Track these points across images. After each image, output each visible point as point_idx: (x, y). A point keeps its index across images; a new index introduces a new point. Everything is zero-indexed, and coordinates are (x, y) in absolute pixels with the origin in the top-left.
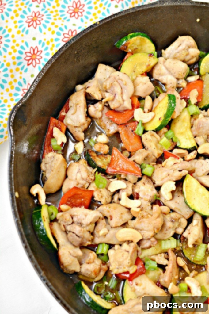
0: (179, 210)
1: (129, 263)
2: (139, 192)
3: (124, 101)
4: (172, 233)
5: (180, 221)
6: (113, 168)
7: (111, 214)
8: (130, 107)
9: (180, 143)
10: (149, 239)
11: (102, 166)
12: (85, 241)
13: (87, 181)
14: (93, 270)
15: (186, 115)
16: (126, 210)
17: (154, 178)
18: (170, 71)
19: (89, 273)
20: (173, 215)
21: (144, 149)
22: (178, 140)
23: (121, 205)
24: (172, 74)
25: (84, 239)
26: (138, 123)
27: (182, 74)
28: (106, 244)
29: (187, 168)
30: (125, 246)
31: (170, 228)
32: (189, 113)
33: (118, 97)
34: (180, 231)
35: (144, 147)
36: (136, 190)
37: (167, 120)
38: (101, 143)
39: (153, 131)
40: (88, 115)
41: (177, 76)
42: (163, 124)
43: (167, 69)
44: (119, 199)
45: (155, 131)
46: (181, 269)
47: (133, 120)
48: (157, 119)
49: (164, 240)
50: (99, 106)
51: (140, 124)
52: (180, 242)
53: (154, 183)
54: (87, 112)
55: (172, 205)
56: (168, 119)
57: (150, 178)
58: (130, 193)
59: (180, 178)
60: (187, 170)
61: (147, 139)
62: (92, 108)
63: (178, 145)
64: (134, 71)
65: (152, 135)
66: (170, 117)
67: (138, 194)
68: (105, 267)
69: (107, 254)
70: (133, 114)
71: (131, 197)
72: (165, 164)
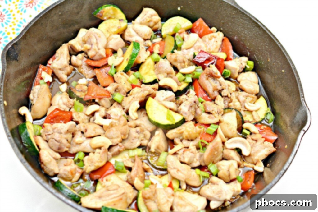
0: (143, 125)
1: (99, 159)
2: (111, 114)
3: (99, 49)
4: (138, 144)
5: (144, 133)
6: (89, 96)
7: (86, 128)
8: (105, 56)
9: (145, 79)
10: (117, 145)
11: (81, 96)
12: (63, 146)
13: (67, 105)
14: (69, 170)
15: (150, 61)
16: (100, 127)
17: (124, 104)
18: (137, 33)
19: (66, 173)
20: (138, 129)
21: (115, 83)
22: (143, 78)
23: (95, 123)
24: (139, 35)
25: (62, 145)
26: (111, 66)
27: (147, 35)
28: (82, 151)
29: (148, 89)
30: (98, 150)
31: (135, 137)
32: (152, 59)
33: (95, 47)
34: (145, 142)
35: (115, 82)
36: (109, 112)
37: (133, 61)
38: (81, 84)
39: (123, 71)
40: (70, 64)
41: (144, 37)
42: (130, 63)
43: (135, 31)
44: (94, 120)
45: (125, 71)
46: (146, 171)
47: (107, 65)
48: (125, 60)
49: (130, 149)
50: (80, 56)
51: (113, 67)
52: (146, 152)
53: (124, 109)
54: (70, 61)
55: (138, 122)
56: (133, 59)
57: (119, 104)
58: (104, 114)
59: (143, 99)
60: (148, 91)
61: (118, 77)
62: (74, 58)
63: (143, 81)
64: (108, 31)
65: (122, 74)
66: (135, 58)
67: (109, 115)
68: (81, 171)
69: (83, 161)
70: (107, 61)
71: (105, 118)
72: (132, 93)
